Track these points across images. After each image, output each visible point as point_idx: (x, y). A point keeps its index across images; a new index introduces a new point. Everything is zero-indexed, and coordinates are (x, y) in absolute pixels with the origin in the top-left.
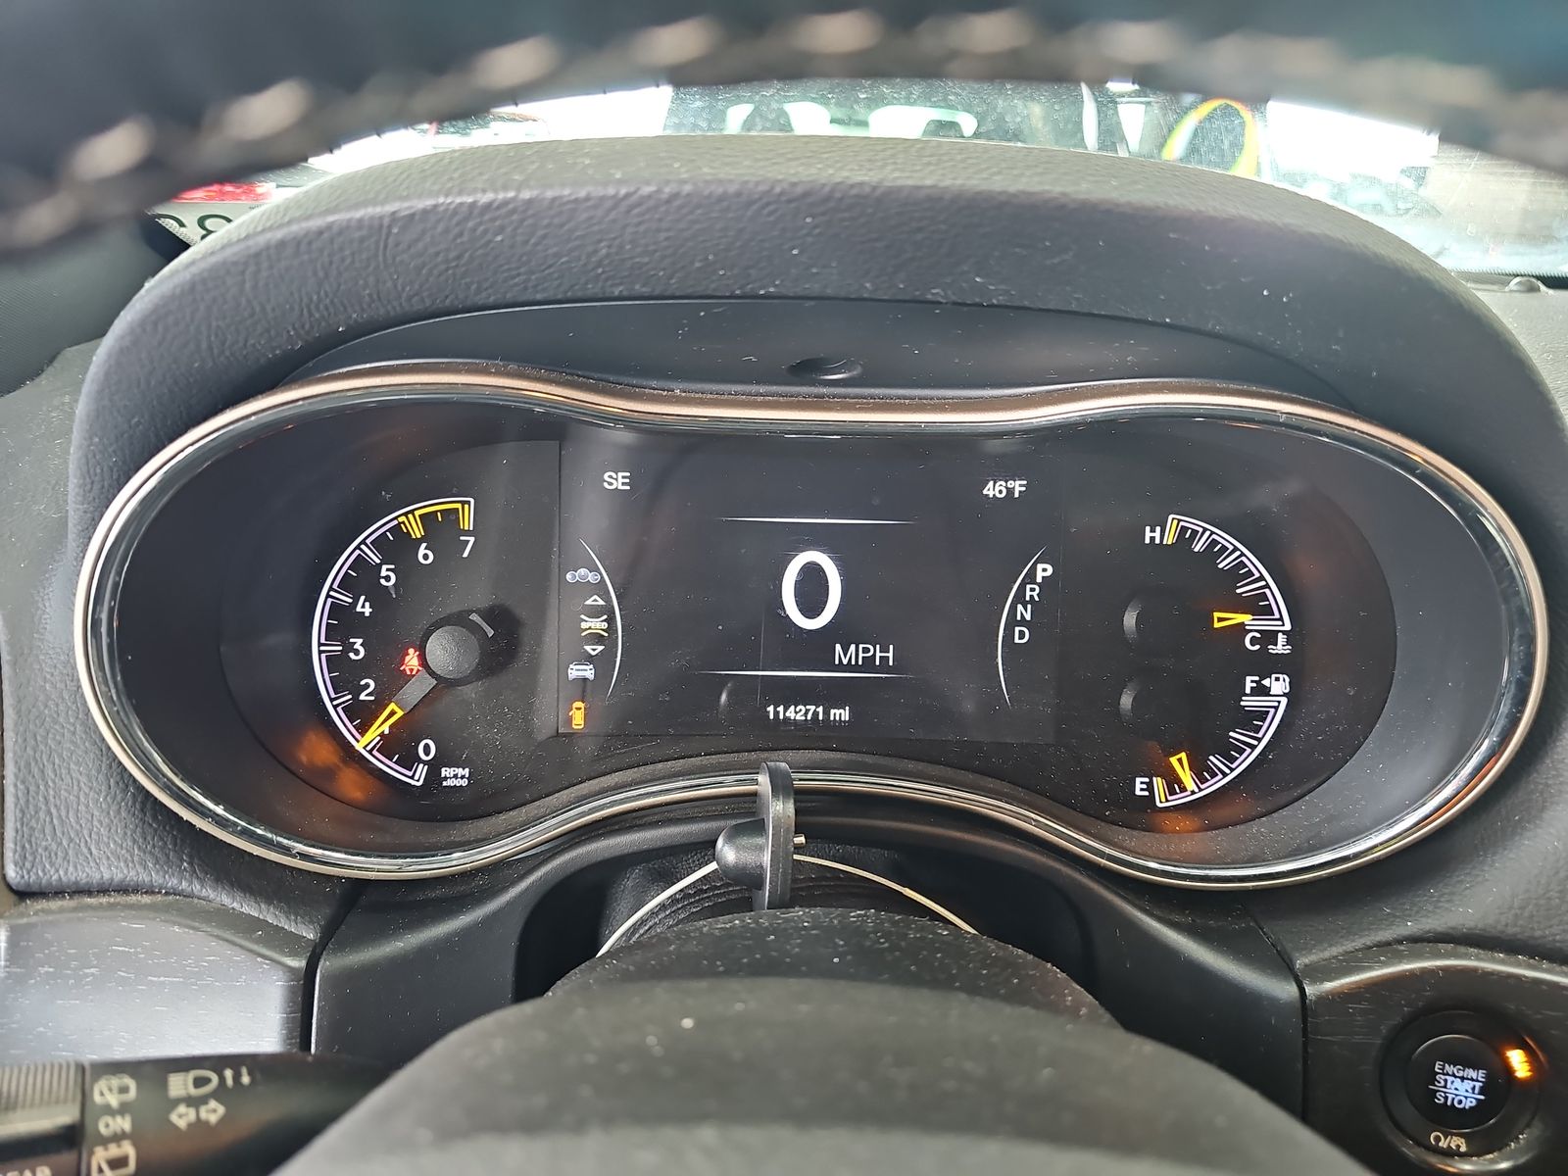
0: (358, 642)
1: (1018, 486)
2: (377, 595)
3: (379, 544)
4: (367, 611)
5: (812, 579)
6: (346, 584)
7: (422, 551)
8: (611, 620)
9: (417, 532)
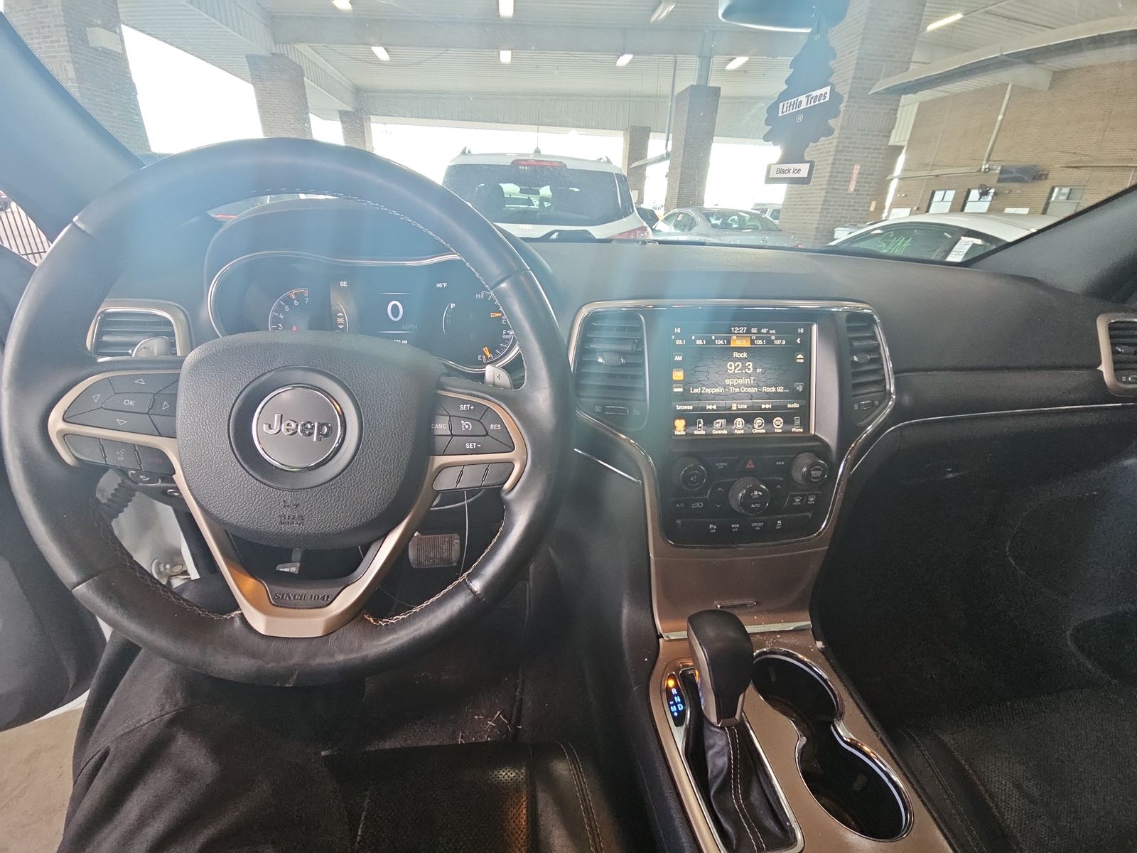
0: (280, 325)
1: (445, 285)
2: (285, 313)
3: (284, 300)
4: (282, 317)
5: (395, 308)
6: (276, 311)
7: (295, 302)
8: (345, 319)
9: (294, 297)
